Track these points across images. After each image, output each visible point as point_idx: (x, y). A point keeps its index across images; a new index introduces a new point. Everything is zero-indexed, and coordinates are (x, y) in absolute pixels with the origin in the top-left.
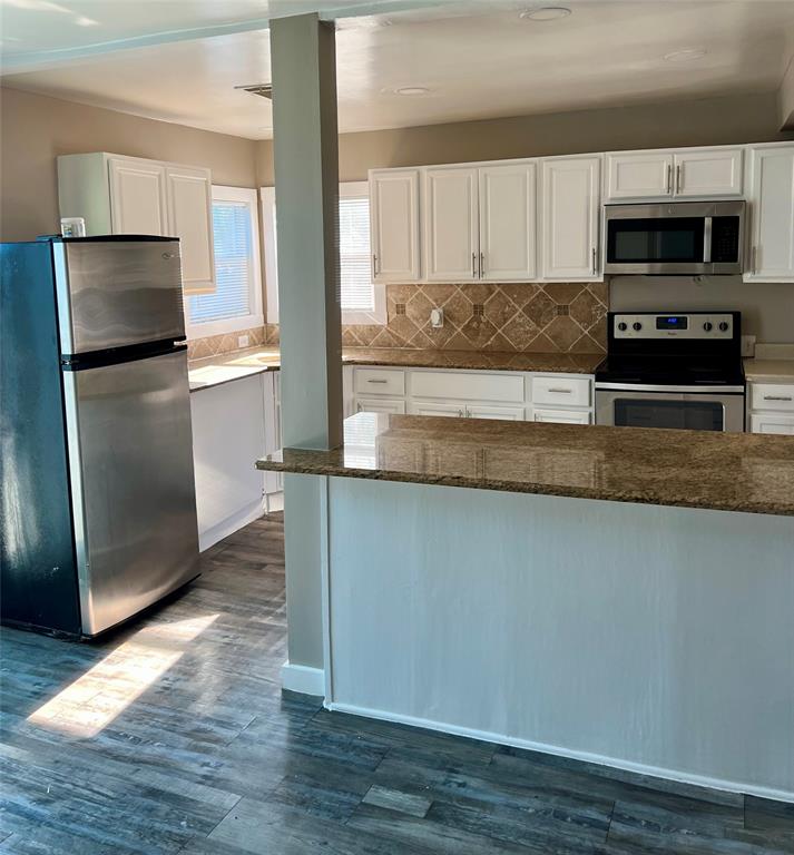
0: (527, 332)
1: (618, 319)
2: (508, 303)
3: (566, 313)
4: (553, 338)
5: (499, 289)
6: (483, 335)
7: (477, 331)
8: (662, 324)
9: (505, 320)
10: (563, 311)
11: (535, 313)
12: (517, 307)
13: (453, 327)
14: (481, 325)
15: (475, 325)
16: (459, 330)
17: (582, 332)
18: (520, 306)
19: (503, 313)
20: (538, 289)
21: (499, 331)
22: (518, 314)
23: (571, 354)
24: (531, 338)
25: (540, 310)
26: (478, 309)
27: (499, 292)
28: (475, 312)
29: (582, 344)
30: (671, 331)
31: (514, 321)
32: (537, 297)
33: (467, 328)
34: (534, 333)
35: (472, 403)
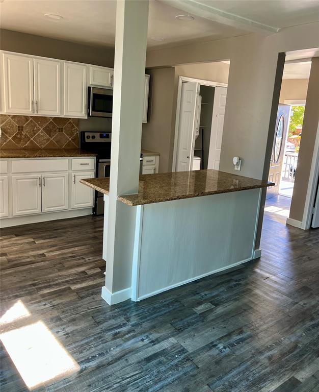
0: (45, 140)
1: (86, 134)
2: (35, 126)
3: (62, 131)
4: (57, 142)
5: (31, 119)
6: (23, 141)
7: (20, 139)
8: (102, 136)
9: (35, 134)
10: (61, 130)
11: (48, 131)
12: (40, 127)
13: (7, 137)
14: (23, 136)
15: (19, 136)
16: (10, 138)
17: (68, 139)
18: (41, 127)
19: (33, 130)
20: (50, 120)
21: (32, 139)
22: (41, 132)
23: (64, 149)
24: (47, 142)
25: (51, 130)
26: (21, 128)
27: (31, 121)
28: (19, 130)
29: (68, 144)
30: (105, 139)
31: (39, 134)
32: (50, 123)
33: (14, 138)
34: (48, 140)
35: (43, 173)
